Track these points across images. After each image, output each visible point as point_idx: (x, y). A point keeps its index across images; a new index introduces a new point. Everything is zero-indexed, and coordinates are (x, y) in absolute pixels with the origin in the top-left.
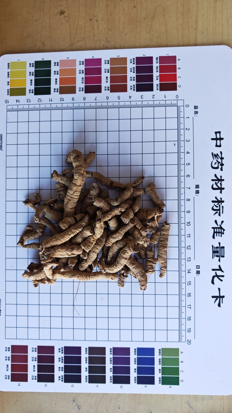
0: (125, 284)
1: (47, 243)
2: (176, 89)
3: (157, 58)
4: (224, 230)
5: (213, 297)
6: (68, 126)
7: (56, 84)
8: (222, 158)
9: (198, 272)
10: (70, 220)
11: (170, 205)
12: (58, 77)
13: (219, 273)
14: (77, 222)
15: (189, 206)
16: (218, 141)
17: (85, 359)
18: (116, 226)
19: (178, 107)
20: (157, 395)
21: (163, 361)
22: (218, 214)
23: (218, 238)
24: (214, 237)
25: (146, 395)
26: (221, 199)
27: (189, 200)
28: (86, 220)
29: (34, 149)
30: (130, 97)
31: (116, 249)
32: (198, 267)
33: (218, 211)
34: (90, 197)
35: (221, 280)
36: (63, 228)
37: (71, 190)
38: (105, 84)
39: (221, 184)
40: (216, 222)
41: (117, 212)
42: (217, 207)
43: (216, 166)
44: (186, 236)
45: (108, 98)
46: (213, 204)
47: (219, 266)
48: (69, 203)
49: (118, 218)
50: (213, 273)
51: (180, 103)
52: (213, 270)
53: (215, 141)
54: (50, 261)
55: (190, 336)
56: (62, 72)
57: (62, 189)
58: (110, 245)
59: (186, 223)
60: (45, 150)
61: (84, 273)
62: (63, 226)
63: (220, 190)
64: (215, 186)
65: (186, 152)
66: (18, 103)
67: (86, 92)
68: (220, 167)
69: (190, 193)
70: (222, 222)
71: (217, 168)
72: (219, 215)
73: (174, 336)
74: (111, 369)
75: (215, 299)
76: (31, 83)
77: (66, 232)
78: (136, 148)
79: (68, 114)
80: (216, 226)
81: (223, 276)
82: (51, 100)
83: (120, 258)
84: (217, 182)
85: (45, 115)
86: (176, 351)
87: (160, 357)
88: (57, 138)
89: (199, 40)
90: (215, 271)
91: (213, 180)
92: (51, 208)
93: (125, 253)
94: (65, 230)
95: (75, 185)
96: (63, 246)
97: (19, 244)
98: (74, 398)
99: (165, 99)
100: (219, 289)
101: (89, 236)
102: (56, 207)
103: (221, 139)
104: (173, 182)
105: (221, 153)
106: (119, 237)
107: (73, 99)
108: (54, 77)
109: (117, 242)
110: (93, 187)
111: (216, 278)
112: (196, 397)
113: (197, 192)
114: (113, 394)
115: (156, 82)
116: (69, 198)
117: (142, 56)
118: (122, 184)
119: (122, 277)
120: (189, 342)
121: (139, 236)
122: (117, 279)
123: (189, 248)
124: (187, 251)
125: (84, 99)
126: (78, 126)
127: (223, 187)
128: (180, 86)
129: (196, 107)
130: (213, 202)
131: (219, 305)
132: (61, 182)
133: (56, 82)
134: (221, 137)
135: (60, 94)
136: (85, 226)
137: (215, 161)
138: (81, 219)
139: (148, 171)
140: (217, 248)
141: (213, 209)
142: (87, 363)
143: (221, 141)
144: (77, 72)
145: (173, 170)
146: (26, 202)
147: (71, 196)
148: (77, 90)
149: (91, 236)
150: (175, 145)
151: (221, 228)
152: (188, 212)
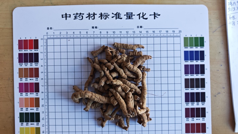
0: (149, 67)
1: (125, 112)
2: (38, 40)
3: (19, 51)
4: (117, 13)
5: (155, 18)
6: (58, 102)
7: (33, 109)
8: (77, 14)
9: (141, 27)
10: (112, 99)
11: (104, 42)
12: (29, 108)
13: (141, 15)
14: (113, 96)
15: (104, 32)
16: (67, 16)
17: (192, 90)
18: (115, 73)
19: (48, 38)
20: (210, 49)
21: (191, 46)
22: (108, 16)
23: (122, 16)
24: (121, 18)
25: (210, 55)
26: (100, 14)
27: (101, 32)
28: (112, 90)
29: (72, 122)
30: (42, 66)
31: (128, 73)
32: (138, 27)
33: (107, 16)
34: (99, 88)
35: (145, 14)
36: (117, 103)
37: (94, 99)
38: (34, 80)
39: (91, 14)
40: (112, 17)
41: (108, 72)
42: (104, 17)
43: (81, 17)
44: (121, 34)
45: (42, 79)
46: (103, 19)
47: (137, 15)
48: (102, 100)
49: (111, 72)
50: (141, 18)
51: (46, 37)
52: (139, 19)
53: (67, 18)
54: (135, 110)
55: (177, 31)
56: (26, 106)
57: (95, 105)
58: (126, 76)
59: (114, 34)
60: (72, 115)
61: (142, 91)
62: (116, 103)
63: (95, 15)
64: (93, 18)
65: (73, 34)
66: (45, 132)
67: (39, 92)
68: (82, 15)
70: (113, 14)
71: (82, 16)
73: (177, 40)
74: (197, 75)
75: (156, 17)
76: (32, 124)
77: (119, 102)
78: (71, 62)
79: (51, 102)
80: (115, 17)
81: (143, 13)
82: (43, 112)
83: (134, 70)
84: (90, 17)
85: (52, 115)
86: (186, 39)
87: (189, 47)
89: (9, 27)
90: (140, 18)
91: (89, 19)
92: (105, 111)
95: (91, 96)
96: (127, 103)
97: (127, 129)
98: (213, 96)
99: (43, 46)
100: (150, 15)
101: (121, 88)
102: (105, 108)
103: (66, 14)
104: (91, 41)
105: (74, 14)
106: (121, 71)
107: (42, 99)
108: (30, 111)
109: (125, 72)
110: (93, 86)
111: (144, 17)
112: (210, 28)
113: (96, 27)
114: (211, 74)
115: (33, 51)
116: (99, 100)
117: (18, 59)
118: (92, 70)
119: (144, 69)
120: (180, 31)
122: (146, 73)
123: (127, 32)
124: (129, 33)
125: (42, 92)
126: (58, 96)
127: (93, 13)
128: (36, 38)
129: (48, 29)
130: (101, 19)
131: (159, 15)
132: (90, 106)
133: (32, 109)
134: (65, 14)
135: (39, 107)
136: (116, 91)
137: (79, 18)
138: (112, 93)
139: (84, 55)
140: (127, 16)
141: (106, 19)
142: (194, 89)
143: (67, 14)
144: (27, 97)
145: (84, 41)
146: (102, 126)
148: (37, 97)
149: (121, 87)
150: (69, 40)
151: (116, 14)
152: (107, 32)
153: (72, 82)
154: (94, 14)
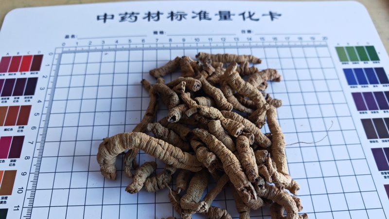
0: (277, 98)
1: (239, 177)
2: (41, 56)
4: (202, 11)
5: (272, 20)
6: (62, 181)
8: (126, 14)
9: (249, 31)
10: (200, 152)
13: (247, 15)
14: (204, 144)
15: (177, 41)
16: (107, 17)
17: (385, 143)
18: (204, 98)
19: (64, 52)
21: (354, 60)
23: (210, 16)
24: (210, 19)
26: (169, 14)
27: (170, 40)
28: (200, 131)
30: (39, 101)
31: (233, 99)
33: (182, 16)
34: (167, 134)
35: (254, 13)
36: (214, 158)
37: (156, 148)
38: (14, 131)
39: (153, 14)
40: (193, 17)
42: (177, 17)
43: (134, 18)
44: (211, 42)
45: (34, 128)
46: (175, 20)
47: (240, 15)
48: (176, 154)
49: (194, 95)
50: (248, 20)
51: (59, 51)
52: (244, 20)
53: (107, 20)
55: (319, 38)
59: (197, 42)
61: (273, 140)
62: (212, 158)
63: (161, 16)
64: (156, 18)
65: (116, 44)
67: (19, 157)
68: (135, 15)
69: (163, 39)
70: (193, 12)
71: (136, 17)
72: (186, 15)
73: (322, 51)
74: (385, 112)
75: (274, 18)
78: (105, 92)
79: (44, 181)
80: (198, 18)
82: (16, 208)
83: (247, 90)
84: (151, 17)
86: (339, 50)
87: (350, 63)
88: (77, 197)
90: (246, 18)
91: (149, 20)
93: (239, 82)
94: (216, 155)
95: (148, 143)
96: (241, 158)
99: (51, 65)
100: (263, 15)
101: (222, 126)
104: (150, 55)
105: (120, 15)
107: (23, 174)
110: (152, 130)
111: (253, 17)
112: (380, 33)
113: (162, 33)
115: (28, 75)
116: (168, 153)
118: (150, 104)
119: (268, 99)
120: (325, 38)
121: (215, 76)
123: (224, 40)
124: (227, 40)
125: (28, 158)
126: (64, 164)
127: (157, 12)
128: (39, 52)
129: (67, 37)
130: (172, 19)
131: (280, 15)
132: (144, 179)
134: (103, 15)
135: (10, 194)
136: (209, 132)
137: (129, 19)
138: (199, 140)
139: (135, 79)
140: (221, 17)
141: (181, 19)
143: (108, 15)
145: (136, 55)
147: (166, 149)
148: (12, 168)
149: (221, 121)
150: (106, 54)
151: (200, 14)
152: (184, 40)
153: (101, 134)
154: (158, 14)
